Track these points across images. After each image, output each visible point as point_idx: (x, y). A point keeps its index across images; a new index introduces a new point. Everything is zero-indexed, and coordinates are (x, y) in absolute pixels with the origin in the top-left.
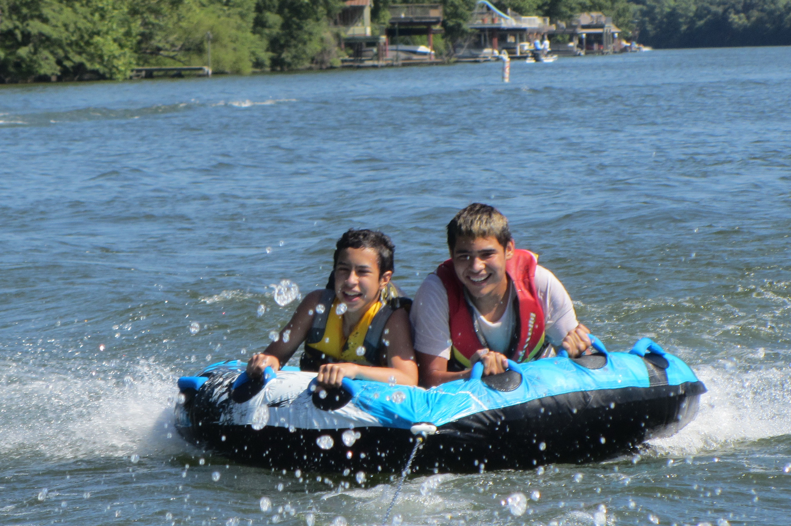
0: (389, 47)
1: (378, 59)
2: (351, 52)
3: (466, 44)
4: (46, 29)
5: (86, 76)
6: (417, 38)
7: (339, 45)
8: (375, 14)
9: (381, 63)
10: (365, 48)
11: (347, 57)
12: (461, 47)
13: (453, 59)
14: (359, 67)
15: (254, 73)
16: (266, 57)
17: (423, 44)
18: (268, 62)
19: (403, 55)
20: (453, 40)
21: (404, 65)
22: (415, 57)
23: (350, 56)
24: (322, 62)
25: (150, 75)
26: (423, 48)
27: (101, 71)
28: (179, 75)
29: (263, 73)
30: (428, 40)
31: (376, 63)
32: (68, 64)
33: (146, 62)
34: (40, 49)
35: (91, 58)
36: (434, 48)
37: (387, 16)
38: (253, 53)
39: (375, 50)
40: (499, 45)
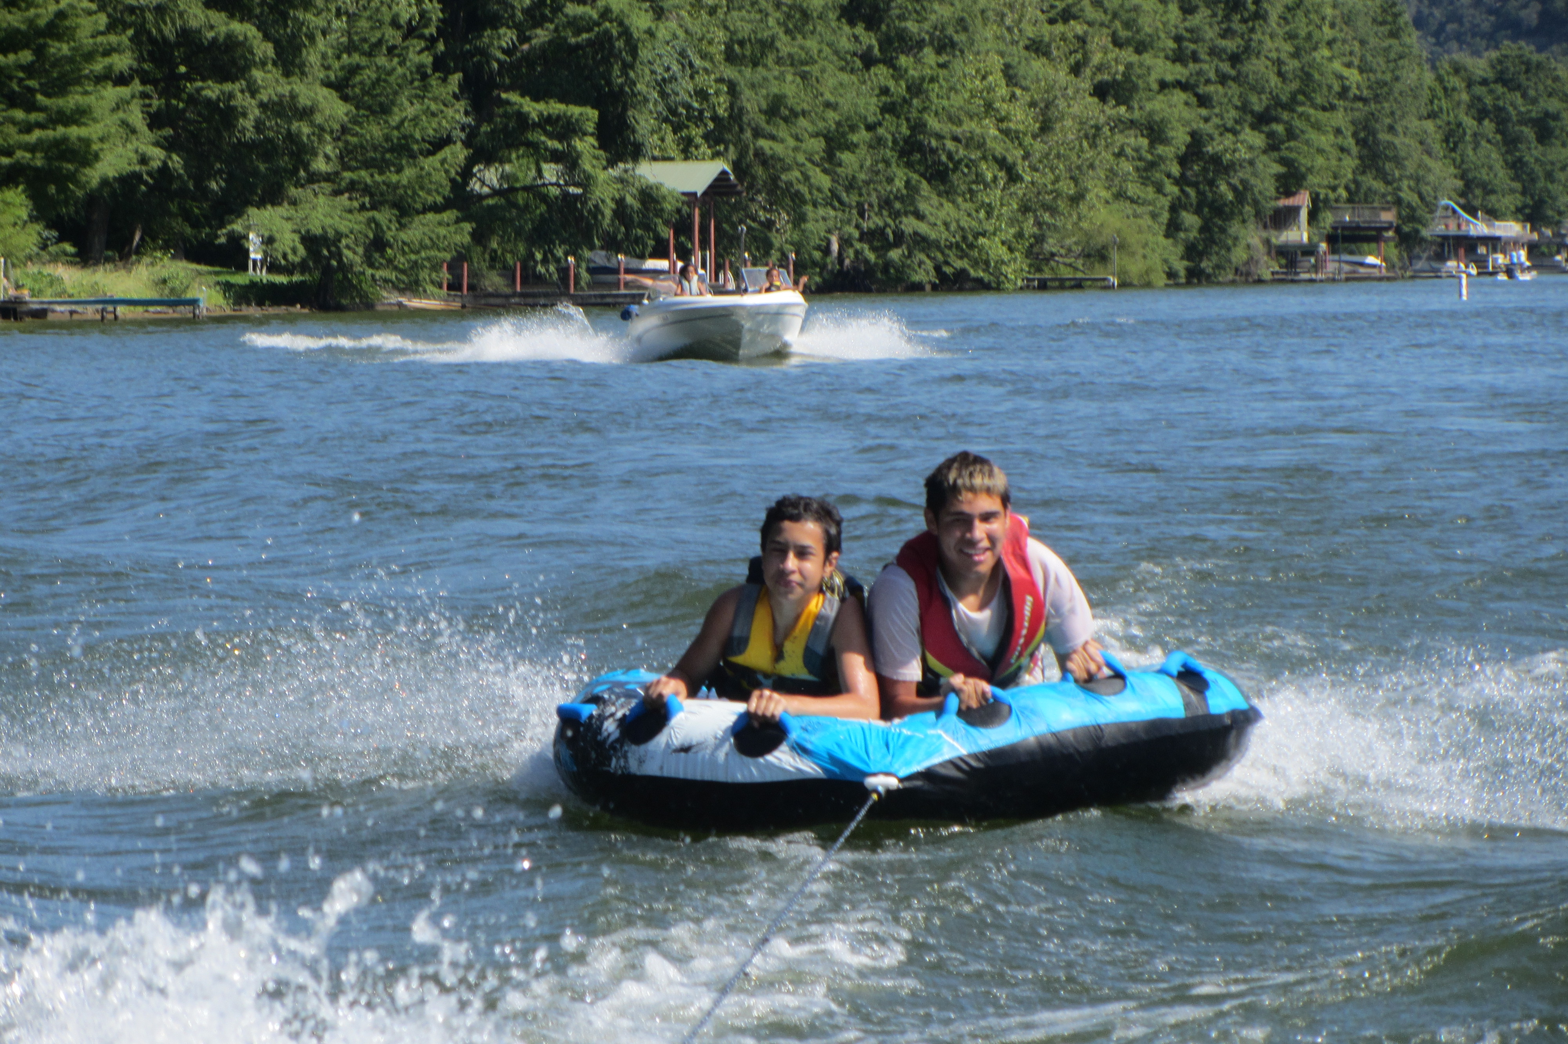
0: (1329, 257)
1: (1316, 272)
2: (1283, 262)
3: (1425, 255)
4: (923, 228)
5: (968, 285)
6: (1365, 246)
7: (1269, 253)
8: (1313, 216)
9: (1320, 276)
10: (1299, 258)
11: (1277, 269)
12: (1419, 258)
13: (1408, 274)
14: (1293, 281)
15: (1167, 285)
16: (1180, 266)
17: (1370, 254)
18: (1182, 273)
19: (1347, 268)
20: (1409, 249)
21: (1348, 280)
22: (1362, 270)
23: (1281, 266)
24: (1248, 274)
25: (1043, 286)
26: (1371, 260)
27: (986, 280)
28: (1078, 285)
29: (1178, 285)
30: (1379, 249)
31: (1314, 276)
32: (947, 270)
33: (1039, 270)
34: (916, 252)
35: (975, 264)
36: (1385, 259)
37: (1328, 219)
38: (1166, 261)
39: (1313, 260)
40: (1466, 255)
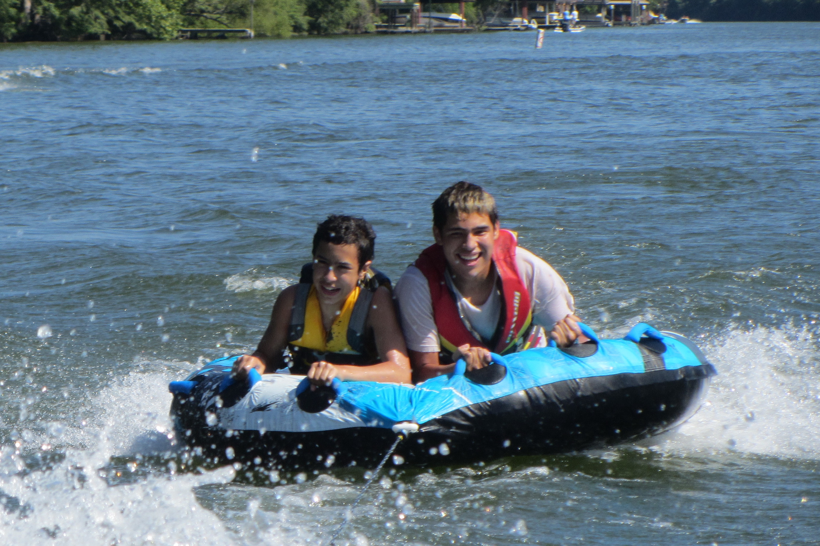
0: (422, 14)
1: (411, 26)
2: (385, 17)
3: (497, 12)
5: (134, 36)
6: (449, 6)
7: (374, 11)
9: (414, 29)
10: (398, 15)
11: (380, 23)
12: (493, 15)
13: (484, 27)
14: (393, 33)
15: (293, 37)
16: (304, 21)
17: (454, 12)
18: (306, 26)
19: (435, 22)
20: (484, 9)
21: (437, 32)
22: (447, 24)
23: (383, 22)
24: (357, 27)
25: (194, 37)
26: (454, 16)
27: (149, 31)
28: (222, 36)
29: (301, 37)
30: (460, 8)
31: (409, 29)
32: (118, 23)
33: (192, 24)
34: (92, 9)
35: (140, 19)
36: (465, 16)
38: (292, 17)
39: (408, 16)
40: (529, 14)
